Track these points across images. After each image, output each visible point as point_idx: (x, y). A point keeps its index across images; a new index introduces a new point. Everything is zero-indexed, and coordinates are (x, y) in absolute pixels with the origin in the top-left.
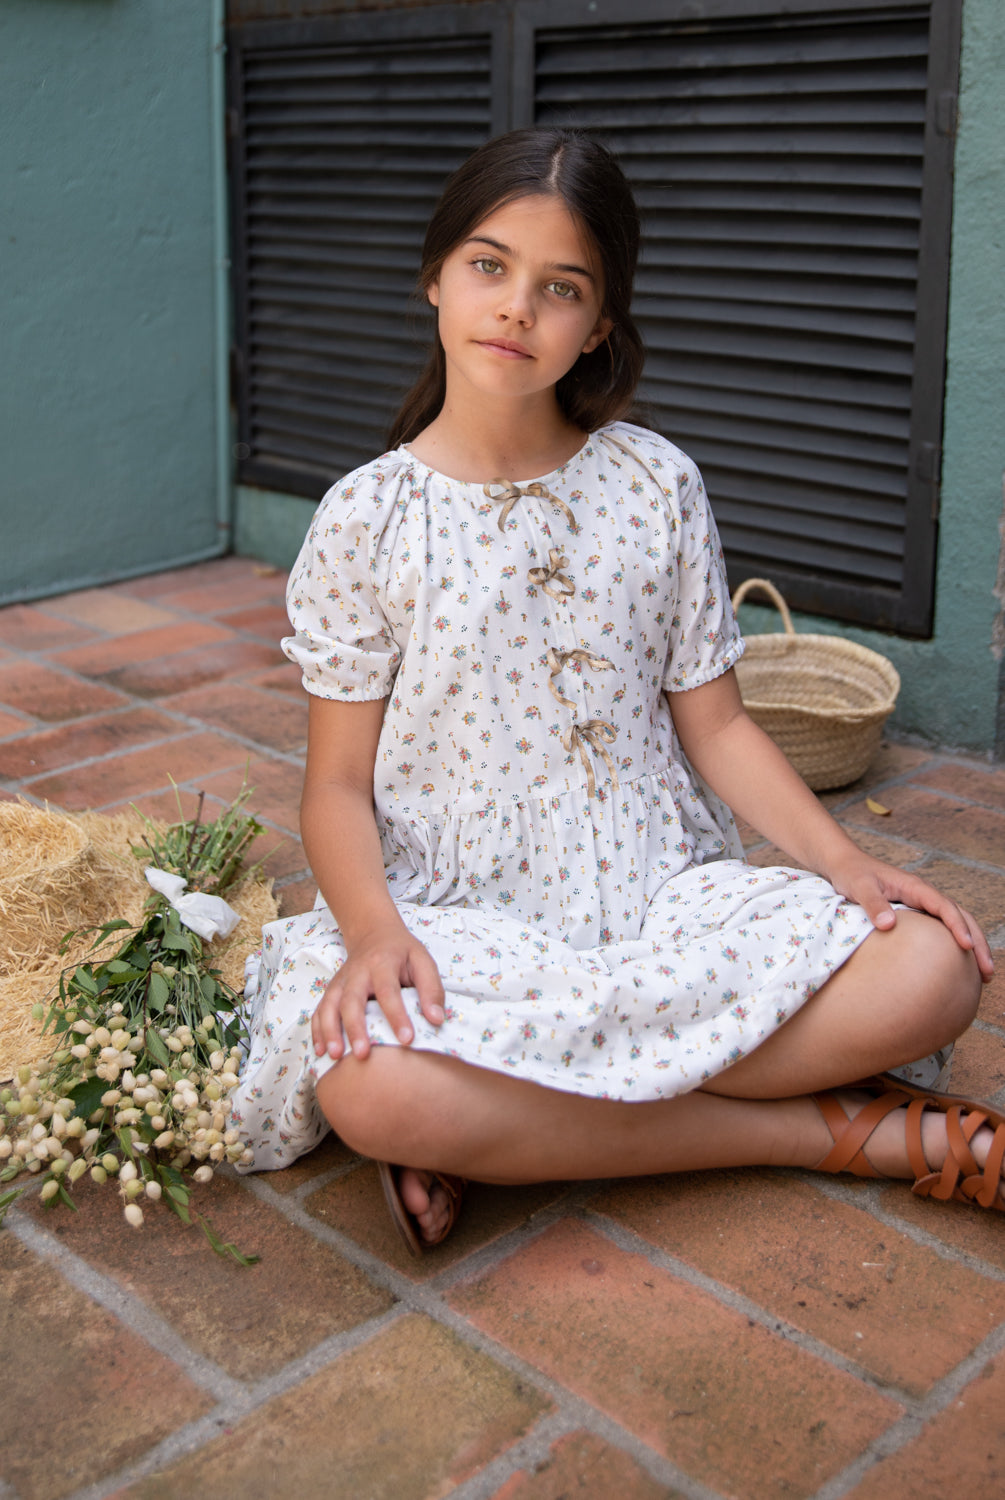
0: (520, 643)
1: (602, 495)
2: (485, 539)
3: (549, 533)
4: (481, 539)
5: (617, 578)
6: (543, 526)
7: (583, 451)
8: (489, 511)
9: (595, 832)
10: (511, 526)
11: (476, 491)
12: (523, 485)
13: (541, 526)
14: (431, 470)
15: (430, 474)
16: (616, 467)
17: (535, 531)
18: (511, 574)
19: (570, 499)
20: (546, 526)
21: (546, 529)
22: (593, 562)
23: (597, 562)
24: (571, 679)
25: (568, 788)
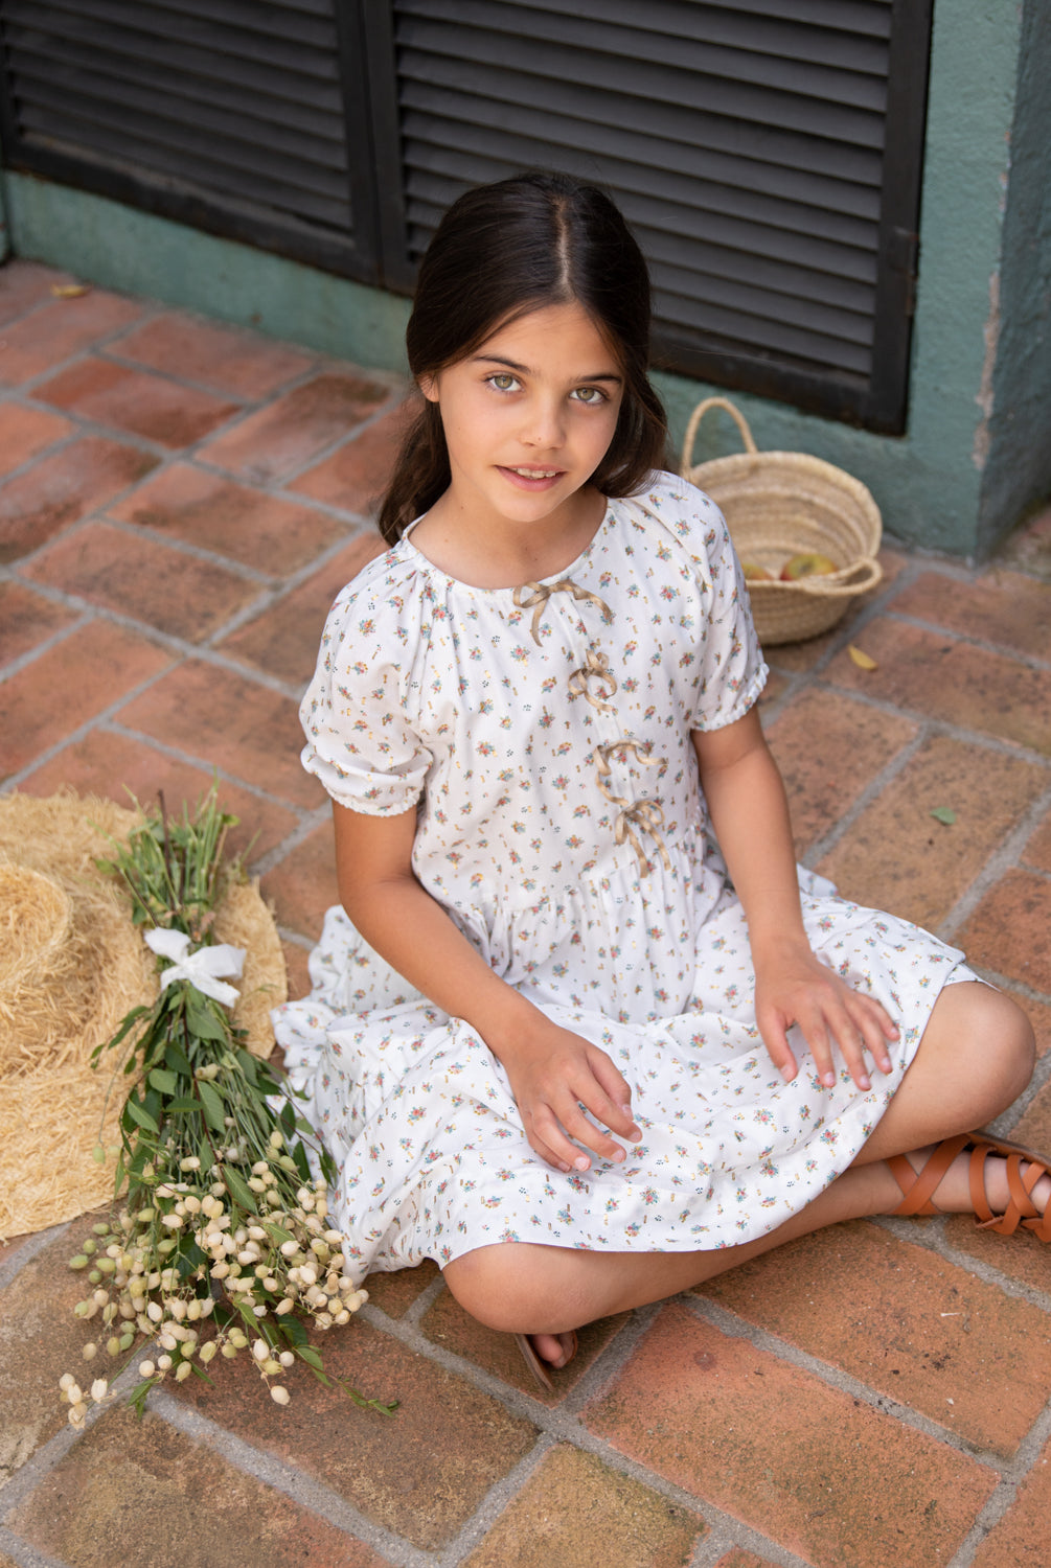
0: (564, 749)
1: (631, 572)
2: (520, 654)
3: (585, 631)
4: (516, 654)
5: (656, 660)
6: (578, 625)
7: (605, 523)
8: (519, 619)
9: (645, 903)
10: (544, 632)
11: (504, 598)
12: (549, 582)
13: (576, 624)
14: (451, 580)
15: (449, 584)
16: (640, 530)
17: (569, 630)
18: (552, 686)
19: (599, 585)
20: (581, 624)
21: (582, 628)
22: (630, 649)
23: (634, 648)
24: (619, 770)
25: (617, 867)
